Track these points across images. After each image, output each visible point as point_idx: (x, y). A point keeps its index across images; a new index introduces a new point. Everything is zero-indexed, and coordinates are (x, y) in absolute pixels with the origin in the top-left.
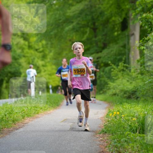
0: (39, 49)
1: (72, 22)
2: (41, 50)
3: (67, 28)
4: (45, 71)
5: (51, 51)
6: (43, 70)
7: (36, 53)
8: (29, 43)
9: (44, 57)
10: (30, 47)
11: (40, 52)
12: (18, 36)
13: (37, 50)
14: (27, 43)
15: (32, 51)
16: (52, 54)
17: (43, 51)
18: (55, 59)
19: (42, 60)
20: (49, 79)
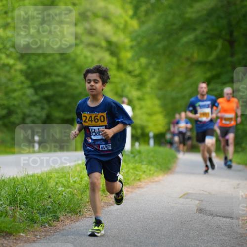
0: (134, 71)
1: (195, 29)
2: (137, 72)
3: (185, 39)
4: (141, 108)
5: (153, 76)
6: (138, 107)
7: (129, 77)
8: (118, 60)
9: (141, 84)
10: (119, 67)
11: (136, 76)
12: (102, 48)
13: (130, 72)
14: (114, 60)
15: (123, 74)
16: (154, 80)
17: (140, 75)
18: (160, 89)
19: (138, 89)
20: (147, 121)
